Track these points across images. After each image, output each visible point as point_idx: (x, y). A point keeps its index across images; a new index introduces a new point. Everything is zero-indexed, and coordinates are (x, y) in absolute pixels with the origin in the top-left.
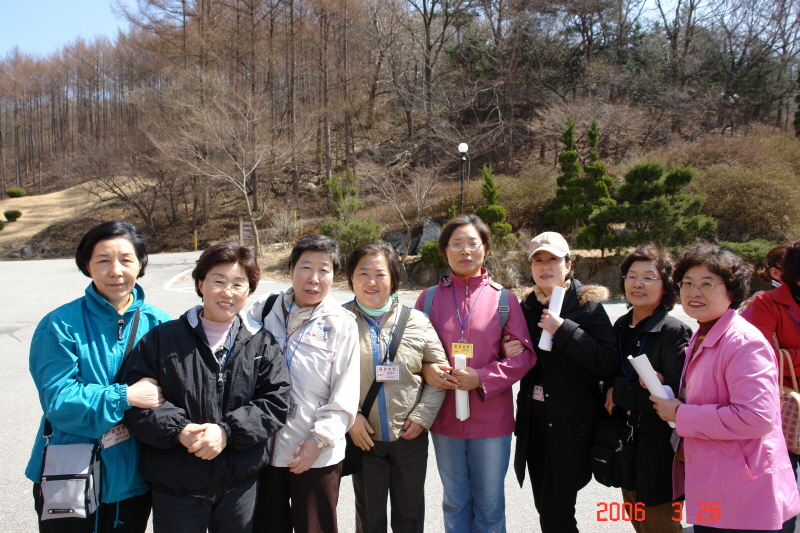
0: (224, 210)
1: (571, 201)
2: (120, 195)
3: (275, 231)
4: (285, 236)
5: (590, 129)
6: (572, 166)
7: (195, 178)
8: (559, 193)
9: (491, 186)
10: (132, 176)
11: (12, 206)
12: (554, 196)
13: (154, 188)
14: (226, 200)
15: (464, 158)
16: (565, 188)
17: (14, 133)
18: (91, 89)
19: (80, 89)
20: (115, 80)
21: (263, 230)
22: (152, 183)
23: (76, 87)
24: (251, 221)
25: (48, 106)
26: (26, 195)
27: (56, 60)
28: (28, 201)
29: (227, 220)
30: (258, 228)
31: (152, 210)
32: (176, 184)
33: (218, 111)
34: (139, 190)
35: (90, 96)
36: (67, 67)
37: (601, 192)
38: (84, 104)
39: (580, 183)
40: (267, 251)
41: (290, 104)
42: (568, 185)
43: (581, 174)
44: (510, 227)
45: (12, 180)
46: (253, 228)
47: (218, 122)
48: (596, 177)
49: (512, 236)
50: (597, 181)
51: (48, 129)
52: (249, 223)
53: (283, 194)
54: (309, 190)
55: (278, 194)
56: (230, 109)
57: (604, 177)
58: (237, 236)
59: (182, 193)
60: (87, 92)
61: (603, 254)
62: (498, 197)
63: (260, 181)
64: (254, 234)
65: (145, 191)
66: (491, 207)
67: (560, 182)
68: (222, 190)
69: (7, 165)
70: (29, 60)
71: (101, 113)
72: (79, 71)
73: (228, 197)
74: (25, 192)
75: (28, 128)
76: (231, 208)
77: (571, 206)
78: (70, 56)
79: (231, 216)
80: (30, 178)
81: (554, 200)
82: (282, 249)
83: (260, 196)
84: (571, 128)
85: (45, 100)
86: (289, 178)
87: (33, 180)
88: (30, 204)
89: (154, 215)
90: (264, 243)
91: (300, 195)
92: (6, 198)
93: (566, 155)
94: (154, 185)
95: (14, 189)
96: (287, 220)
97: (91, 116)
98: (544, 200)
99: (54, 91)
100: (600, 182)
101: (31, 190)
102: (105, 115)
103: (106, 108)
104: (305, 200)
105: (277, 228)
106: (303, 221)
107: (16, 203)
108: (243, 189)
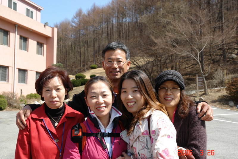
0: (186, 71)
2: (137, 66)
3: (215, 81)
4: (221, 83)
7: (172, 56)
10: (142, 57)
11: (92, 73)
13: (152, 62)
14: (186, 66)
17: (92, 41)
18: (123, 18)
19: (118, 18)
20: (132, 12)
21: (209, 81)
22: (151, 59)
23: (116, 18)
24: (202, 76)
25: (105, 28)
26: (97, 68)
27: (109, 7)
28: (98, 70)
29: (188, 76)
30: (206, 80)
31: (152, 72)
32: (162, 59)
33: (184, 21)
34: (145, 63)
35: (122, 21)
36: (113, 9)
38: (120, 25)
40: (211, 92)
41: (220, 12)
45: (92, 62)
46: (204, 80)
47: (184, 27)
51: (105, 38)
52: (202, 78)
53: (218, 61)
54: (232, 58)
55: (214, 62)
56: (190, 19)
58: (195, 84)
59: (165, 63)
60: (121, 19)
63: (204, 55)
64: (204, 83)
65: (148, 63)
68: (185, 61)
69: (90, 55)
70: (98, 9)
71: (127, 28)
72: (118, 10)
73: (188, 64)
74: (97, 67)
75: (98, 38)
76: (189, 70)
78: (115, 4)
79: (190, 74)
80: (99, 60)
82: (219, 91)
83: (205, 63)
85: (104, 25)
86: (221, 52)
87: (100, 61)
88: (100, 72)
89: (152, 75)
90: (209, 88)
91: (228, 61)
92: (90, 69)
94: (152, 60)
95: (93, 65)
96: (222, 75)
97: (122, 30)
99: (107, 21)
101: (99, 65)
102: (129, 29)
103: (129, 26)
104: (231, 63)
105: (216, 79)
106: (230, 76)
107: (94, 71)
108: (198, 60)
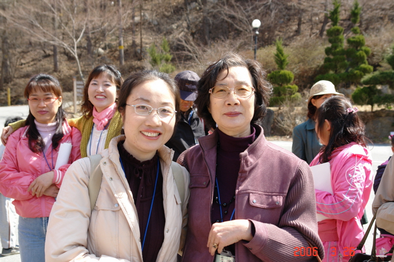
1: (336, 66)
5: (353, 8)
6: (338, 39)
8: (327, 60)
9: (282, 55)
12: (322, 63)
14: (23, 61)
15: (257, 33)
16: (331, 57)
37: (361, 60)
39: (343, 52)
42: (334, 54)
43: (345, 45)
44: (297, 88)
48: (357, 48)
49: (299, 95)
50: (358, 51)
52: (81, 83)
57: (363, 48)
58: (71, 93)
61: (372, 108)
62: (287, 64)
66: (282, 72)
67: (328, 51)
77: (336, 71)
81: (322, 66)
84: (337, 8)
93: (333, 30)
98: (314, 66)
100: (361, 52)
108: (75, 54)
